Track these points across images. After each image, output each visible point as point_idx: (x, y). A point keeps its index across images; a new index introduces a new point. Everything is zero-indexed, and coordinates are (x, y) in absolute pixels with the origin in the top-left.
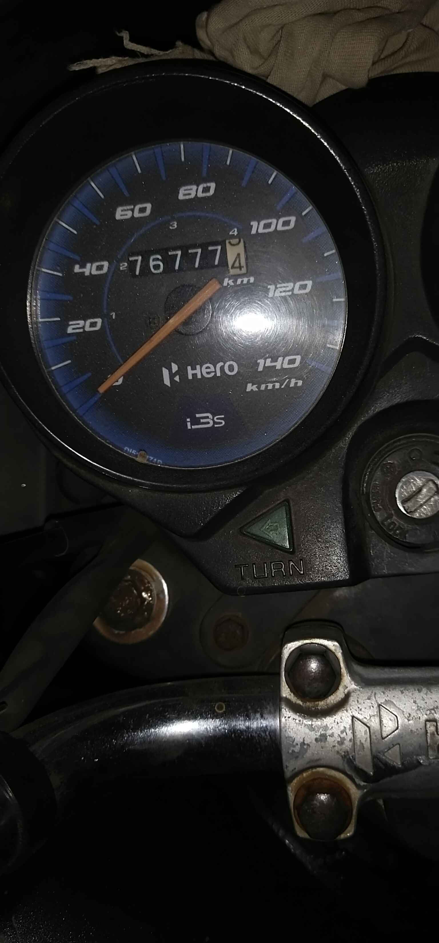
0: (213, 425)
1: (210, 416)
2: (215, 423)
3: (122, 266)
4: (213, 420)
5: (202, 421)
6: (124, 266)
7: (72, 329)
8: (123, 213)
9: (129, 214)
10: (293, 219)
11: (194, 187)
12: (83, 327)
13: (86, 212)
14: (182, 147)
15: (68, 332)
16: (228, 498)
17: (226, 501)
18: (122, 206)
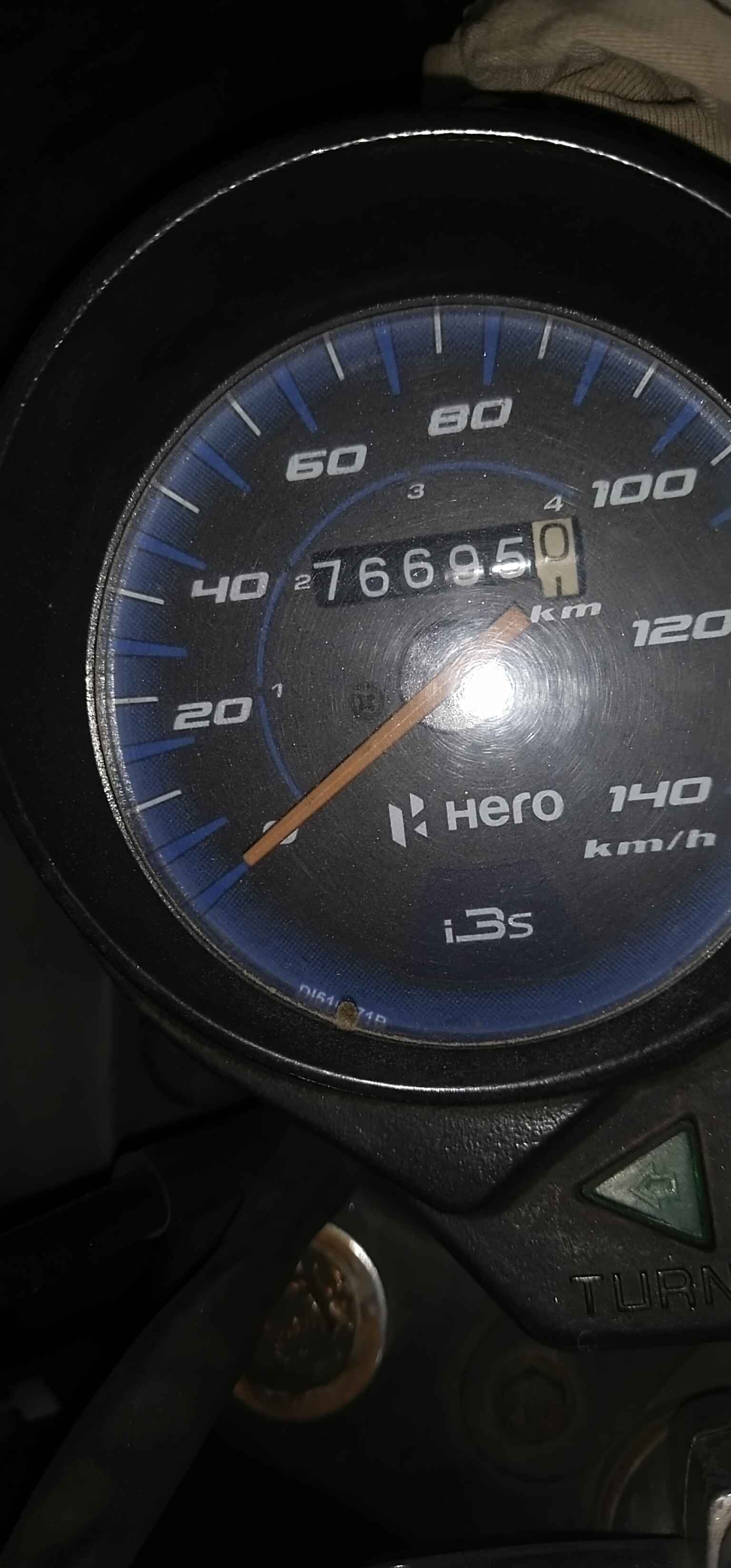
0: (506, 936)
1: (500, 915)
2: (510, 929)
3: (297, 582)
4: (505, 922)
5: (480, 924)
6: (303, 582)
7: (184, 720)
8: (305, 466)
9: (317, 469)
10: (690, 475)
11: (464, 409)
12: (210, 717)
13: (221, 466)
14: (437, 320)
15: (175, 728)
16: (554, 1119)
17: (551, 1124)
18: (300, 451)
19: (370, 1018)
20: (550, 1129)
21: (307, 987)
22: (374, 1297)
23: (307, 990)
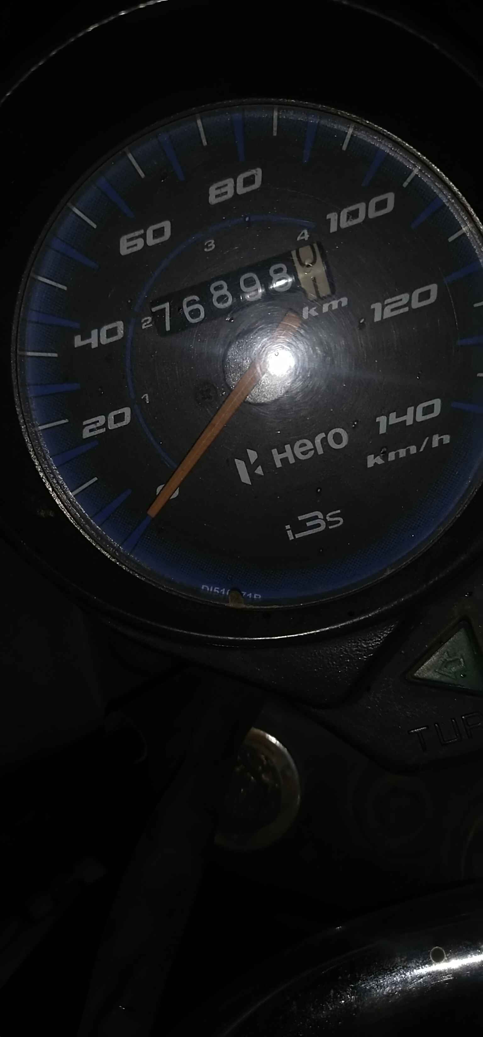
0: (327, 528)
1: (320, 515)
2: (328, 523)
3: (143, 323)
4: (325, 519)
5: (308, 524)
6: (147, 322)
7: (89, 431)
8: (130, 243)
9: (140, 243)
10: (390, 197)
11: (230, 182)
12: (105, 425)
13: (74, 254)
14: (199, 122)
15: (84, 437)
16: (380, 638)
17: (378, 641)
18: (126, 233)
19: (250, 597)
20: (378, 644)
21: (206, 586)
22: (288, 766)
23: (207, 588)
